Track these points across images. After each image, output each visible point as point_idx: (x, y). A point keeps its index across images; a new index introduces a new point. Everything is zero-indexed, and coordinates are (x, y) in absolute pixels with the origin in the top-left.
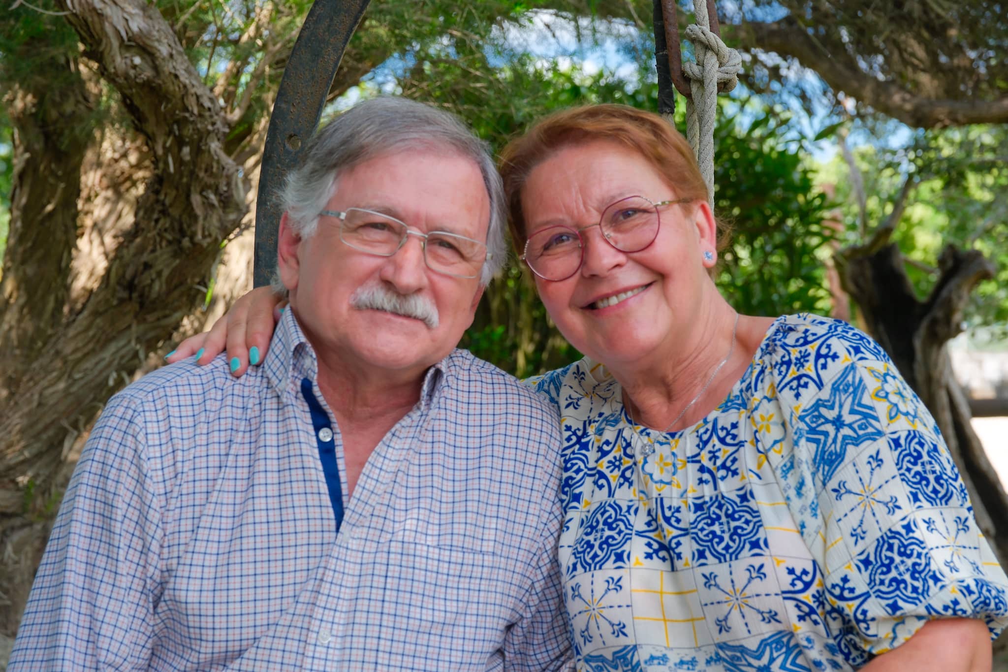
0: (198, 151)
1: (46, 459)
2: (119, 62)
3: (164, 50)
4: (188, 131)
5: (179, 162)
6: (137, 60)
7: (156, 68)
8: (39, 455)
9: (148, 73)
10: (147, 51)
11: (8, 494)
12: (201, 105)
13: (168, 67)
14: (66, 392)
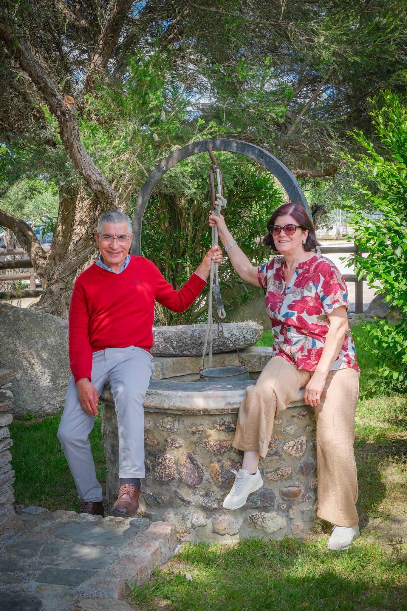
0: (111, 205)
1: (72, 275)
2: (94, 187)
3: (104, 184)
4: (109, 201)
5: (107, 207)
6: (98, 186)
7: (102, 188)
8: (70, 274)
9: (101, 189)
10: (100, 184)
11: (62, 284)
12: (112, 195)
13: (105, 188)
14: (77, 259)
